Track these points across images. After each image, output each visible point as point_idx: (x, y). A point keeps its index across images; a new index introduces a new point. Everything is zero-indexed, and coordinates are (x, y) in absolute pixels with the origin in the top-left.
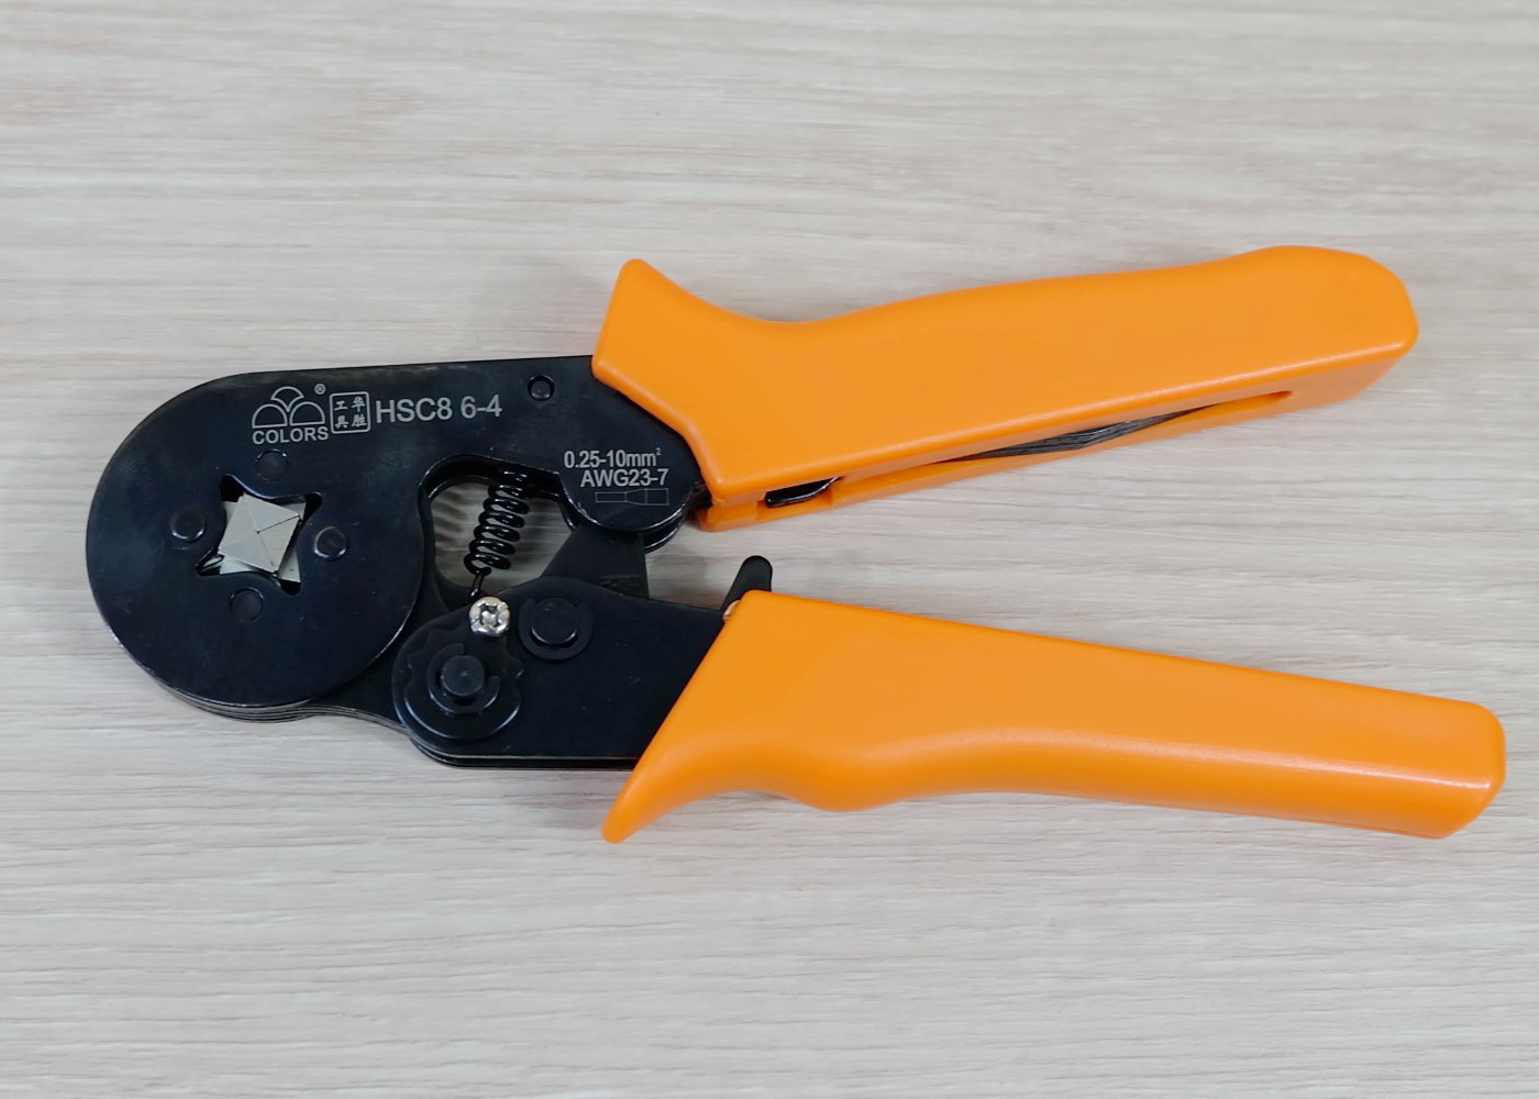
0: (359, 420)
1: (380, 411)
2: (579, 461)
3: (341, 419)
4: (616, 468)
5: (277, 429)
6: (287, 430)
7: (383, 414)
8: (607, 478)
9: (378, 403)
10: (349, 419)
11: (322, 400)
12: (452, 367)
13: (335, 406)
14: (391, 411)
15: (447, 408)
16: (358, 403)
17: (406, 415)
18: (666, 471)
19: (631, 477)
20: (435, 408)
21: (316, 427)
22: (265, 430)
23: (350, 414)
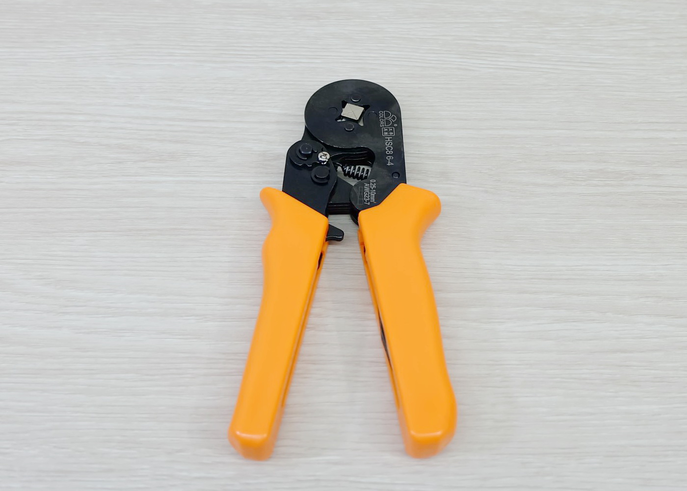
0: (386, 133)
1: (389, 138)
3: (387, 130)
4: (370, 192)
5: (383, 116)
6: (384, 118)
7: (387, 139)
8: (367, 190)
9: (391, 138)
10: (386, 131)
11: (392, 125)
12: (403, 154)
13: (390, 128)
14: (389, 140)
15: (390, 153)
16: (391, 133)
17: (387, 144)
18: (369, 204)
19: (367, 195)
20: (390, 150)
21: (384, 124)
22: (383, 113)
23: (388, 131)
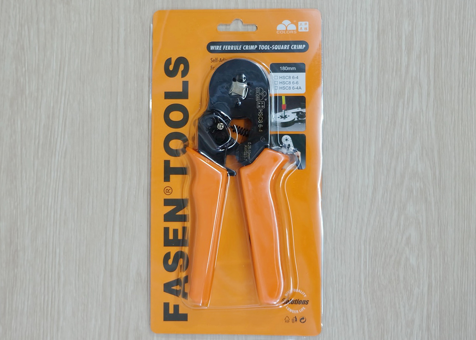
0: (259, 106)
2: (249, 145)
3: (260, 103)
5: (258, 92)
6: (258, 94)
7: (260, 111)
8: (246, 150)
9: (262, 110)
10: (260, 105)
11: (264, 100)
13: (262, 102)
15: (261, 122)
16: (263, 106)
17: (260, 115)
18: (246, 160)
19: (246, 154)
20: (261, 120)
21: (258, 99)
22: (258, 90)
23: (261, 105)
